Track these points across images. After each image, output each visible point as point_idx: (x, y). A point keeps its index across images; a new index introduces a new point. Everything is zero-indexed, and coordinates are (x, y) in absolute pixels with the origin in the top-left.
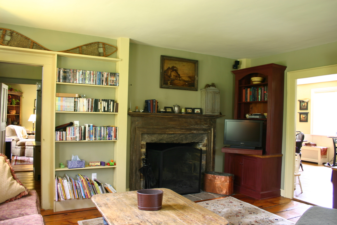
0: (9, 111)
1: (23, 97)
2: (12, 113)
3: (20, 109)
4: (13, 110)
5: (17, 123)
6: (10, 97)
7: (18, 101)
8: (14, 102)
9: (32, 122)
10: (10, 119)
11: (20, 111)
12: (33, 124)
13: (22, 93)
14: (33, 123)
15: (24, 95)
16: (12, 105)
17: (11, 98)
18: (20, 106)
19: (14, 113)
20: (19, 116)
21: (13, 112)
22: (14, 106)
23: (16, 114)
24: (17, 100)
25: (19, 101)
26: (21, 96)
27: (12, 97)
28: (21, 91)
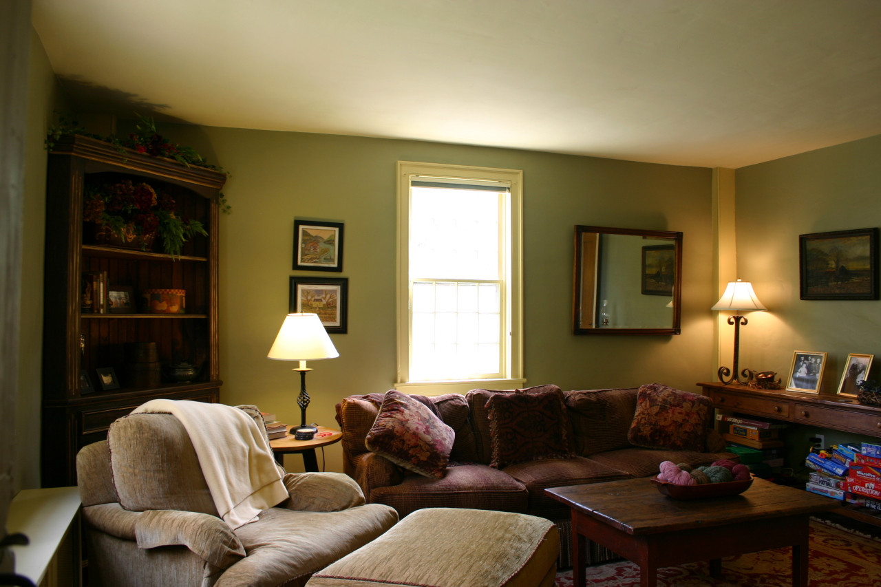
0: (148, 296)
1: (228, 203)
2: (163, 306)
3: (213, 280)
4: (171, 287)
5: (195, 369)
6: (151, 194)
7: (199, 227)
8: (174, 230)
9: (296, 363)
10: (153, 344)
11: (213, 294)
12: (300, 376)
13: (221, 179)
14: (303, 373)
15: (233, 194)
16: (162, 251)
17: (155, 202)
18: (212, 262)
19: (175, 309)
20: (205, 324)
21: (170, 304)
22: (173, 257)
23: (188, 310)
24: (192, 222)
25: (207, 228)
26: (218, 196)
27: (159, 198)
28: (214, 167)
